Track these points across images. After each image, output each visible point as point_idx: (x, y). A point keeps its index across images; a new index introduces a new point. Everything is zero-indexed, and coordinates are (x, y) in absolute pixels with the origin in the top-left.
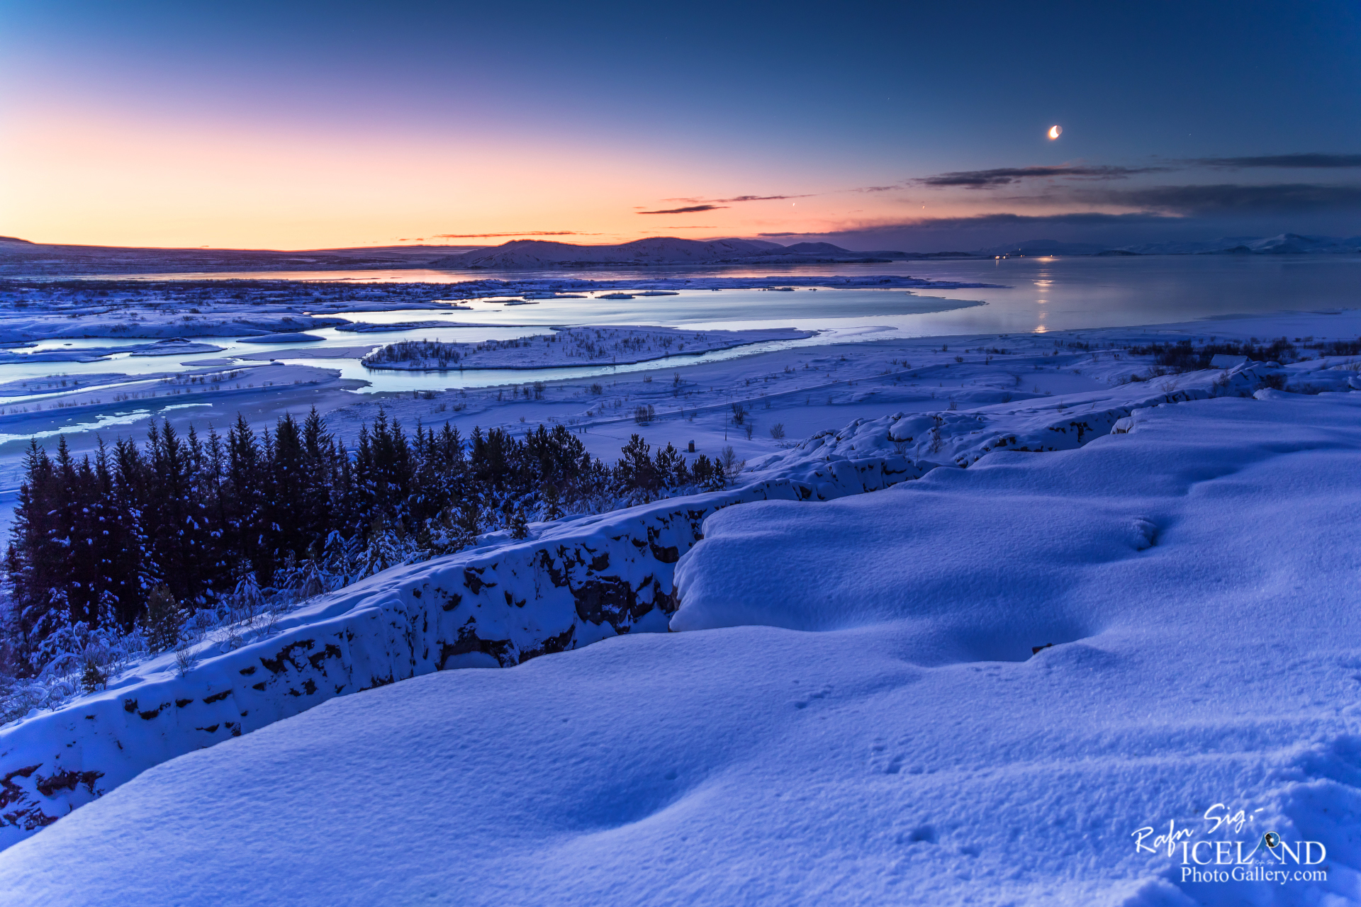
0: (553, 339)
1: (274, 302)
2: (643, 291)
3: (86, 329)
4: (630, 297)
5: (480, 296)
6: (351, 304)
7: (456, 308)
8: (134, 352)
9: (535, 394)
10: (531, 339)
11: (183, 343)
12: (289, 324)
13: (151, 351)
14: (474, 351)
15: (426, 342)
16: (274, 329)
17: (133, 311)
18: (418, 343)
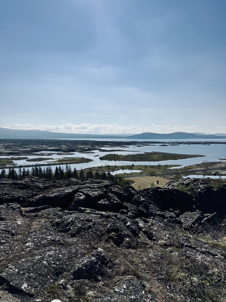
0: (143, 155)
1: (90, 145)
2: (170, 144)
3: (51, 149)
5: (132, 145)
6: (104, 146)
8: (58, 154)
9: (131, 167)
10: (138, 154)
11: (67, 153)
12: (89, 150)
13: (60, 154)
14: (124, 157)
15: (115, 154)
16: (86, 150)
17: (62, 146)
18: (113, 154)
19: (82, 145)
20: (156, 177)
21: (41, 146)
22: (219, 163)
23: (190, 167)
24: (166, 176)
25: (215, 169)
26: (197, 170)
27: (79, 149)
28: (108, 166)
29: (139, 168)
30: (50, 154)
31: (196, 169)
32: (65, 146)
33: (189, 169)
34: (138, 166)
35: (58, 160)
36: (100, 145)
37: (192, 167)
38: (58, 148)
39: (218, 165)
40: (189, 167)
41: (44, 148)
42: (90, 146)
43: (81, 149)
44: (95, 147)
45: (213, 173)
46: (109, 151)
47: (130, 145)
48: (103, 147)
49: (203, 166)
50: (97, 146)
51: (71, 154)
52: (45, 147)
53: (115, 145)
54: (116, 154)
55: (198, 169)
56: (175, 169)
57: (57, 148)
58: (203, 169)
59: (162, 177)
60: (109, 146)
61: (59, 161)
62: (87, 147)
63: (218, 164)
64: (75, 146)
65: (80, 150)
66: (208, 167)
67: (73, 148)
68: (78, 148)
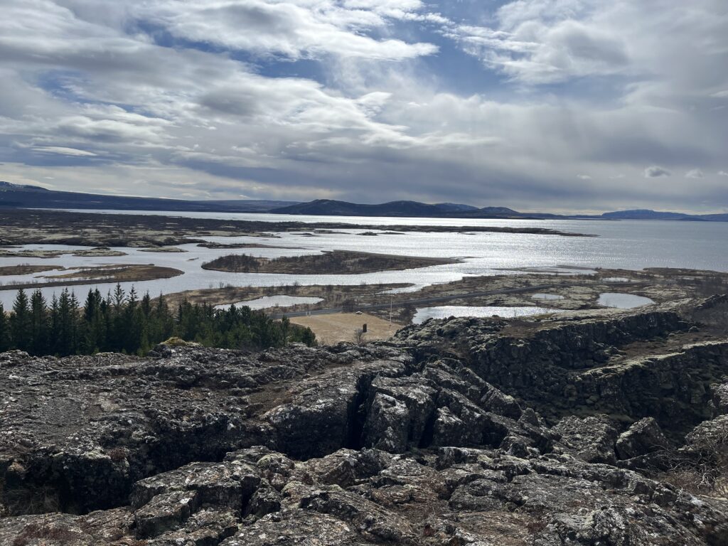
0: (318, 257)
3: (54, 240)
4: (375, 234)
5: (289, 231)
6: (211, 232)
7: (272, 236)
8: (77, 254)
9: (291, 290)
10: (306, 257)
11: (105, 250)
12: (170, 242)
13: (85, 254)
14: (270, 262)
15: (244, 256)
16: (160, 244)
17: (87, 230)
18: (239, 256)
19: (147, 229)
20: (358, 314)
21: (22, 229)
22: (498, 277)
23: (436, 289)
24: (382, 311)
25: (491, 293)
26: (451, 295)
27: (140, 239)
28: (229, 288)
29: (313, 291)
30: (52, 255)
31: (449, 293)
32: (95, 230)
33: (432, 292)
34: (309, 287)
35: (77, 271)
36: (198, 229)
37: (439, 289)
38: (77, 236)
39: (499, 284)
40: (433, 289)
41: (33, 236)
42: (172, 233)
43: (144, 239)
44: (185, 234)
45: (489, 302)
46: (226, 246)
47: (284, 230)
48: (209, 235)
49: (464, 285)
50: (193, 233)
51: (115, 255)
52: (32, 232)
53: (243, 231)
54: (248, 255)
55: (453, 293)
56: (402, 294)
57: (71, 236)
58: (467, 293)
59: (372, 314)
60: (226, 233)
61: (84, 273)
62: (162, 235)
63: (496, 281)
64: (125, 231)
65: (141, 243)
66: (477, 288)
67: (121, 237)
68: (136, 236)
